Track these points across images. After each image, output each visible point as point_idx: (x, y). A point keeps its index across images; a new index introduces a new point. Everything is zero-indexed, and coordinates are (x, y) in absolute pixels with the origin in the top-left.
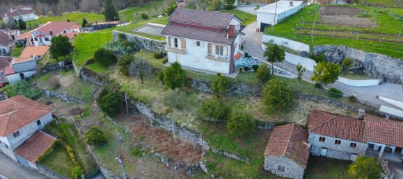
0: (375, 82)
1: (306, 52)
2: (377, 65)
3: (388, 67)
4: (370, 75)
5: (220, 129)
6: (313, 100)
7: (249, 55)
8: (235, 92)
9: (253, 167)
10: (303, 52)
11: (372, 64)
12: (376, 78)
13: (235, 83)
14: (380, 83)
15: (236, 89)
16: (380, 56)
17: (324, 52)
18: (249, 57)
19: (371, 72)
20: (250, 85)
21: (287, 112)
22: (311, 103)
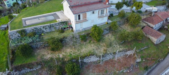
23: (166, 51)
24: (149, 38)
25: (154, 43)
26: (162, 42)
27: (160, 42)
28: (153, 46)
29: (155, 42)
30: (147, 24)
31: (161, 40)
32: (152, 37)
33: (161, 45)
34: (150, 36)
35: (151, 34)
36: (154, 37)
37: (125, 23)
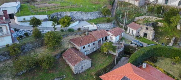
0: (77, 22)
1: (46, 19)
2: (74, 16)
3: (78, 16)
4: (74, 20)
5: (34, 73)
6: (65, 37)
7: (17, 29)
8: (24, 51)
9: (69, 77)
10: (45, 19)
11: (73, 16)
12: (77, 21)
13: (22, 46)
14: (79, 22)
15: (24, 49)
16: (75, 12)
17: (54, 17)
18: (18, 30)
19: (74, 19)
20: (32, 43)
21: (60, 46)
22: (66, 38)
27: (84, 70)
31: (84, 67)
37: (43, 45)
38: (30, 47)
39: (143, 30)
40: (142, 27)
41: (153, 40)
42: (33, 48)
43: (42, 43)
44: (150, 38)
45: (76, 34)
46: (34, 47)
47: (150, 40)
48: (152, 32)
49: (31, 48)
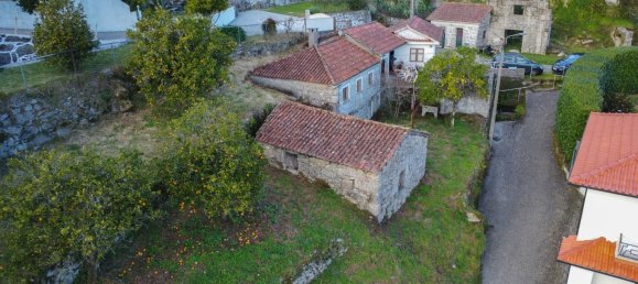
20: (47, 95)
23: (469, 253)
24: (323, 186)
25: (367, 213)
26: (420, 190)
27: (405, 194)
28: (365, 238)
29: (370, 200)
30: (289, 93)
31: (407, 178)
32: (341, 170)
33: (418, 214)
34: (320, 163)
35: (327, 144)
36: (357, 166)
37: (114, 110)
38: (36, 123)
39: (500, 21)
40: (495, 9)
41: (549, 50)
42: (60, 132)
43: (108, 100)
44: (538, 45)
45: (259, 52)
46: (64, 125)
47: (537, 51)
48: (543, 17)
49: (45, 132)
